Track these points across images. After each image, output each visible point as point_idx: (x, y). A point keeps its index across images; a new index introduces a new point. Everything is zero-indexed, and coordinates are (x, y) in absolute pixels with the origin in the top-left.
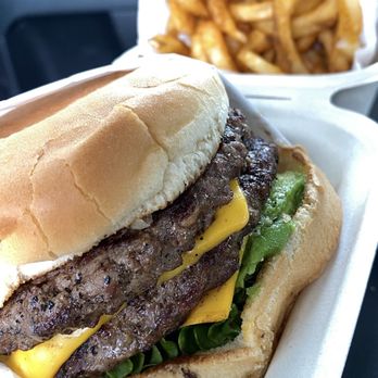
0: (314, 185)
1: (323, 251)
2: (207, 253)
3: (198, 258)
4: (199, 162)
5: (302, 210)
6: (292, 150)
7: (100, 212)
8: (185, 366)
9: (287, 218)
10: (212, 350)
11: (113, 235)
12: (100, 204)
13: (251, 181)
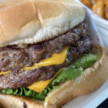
0: (99, 63)
1: (90, 87)
2: (42, 67)
3: (39, 67)
4: (52, 33)
5: (89, 69)
6: (102, 48)
7: (3, 34)
8: (25, 101)
9: (81, 69)
10: (37, 100)
11: (11, 46)
12: (4, 31)
13: (74, 50)
